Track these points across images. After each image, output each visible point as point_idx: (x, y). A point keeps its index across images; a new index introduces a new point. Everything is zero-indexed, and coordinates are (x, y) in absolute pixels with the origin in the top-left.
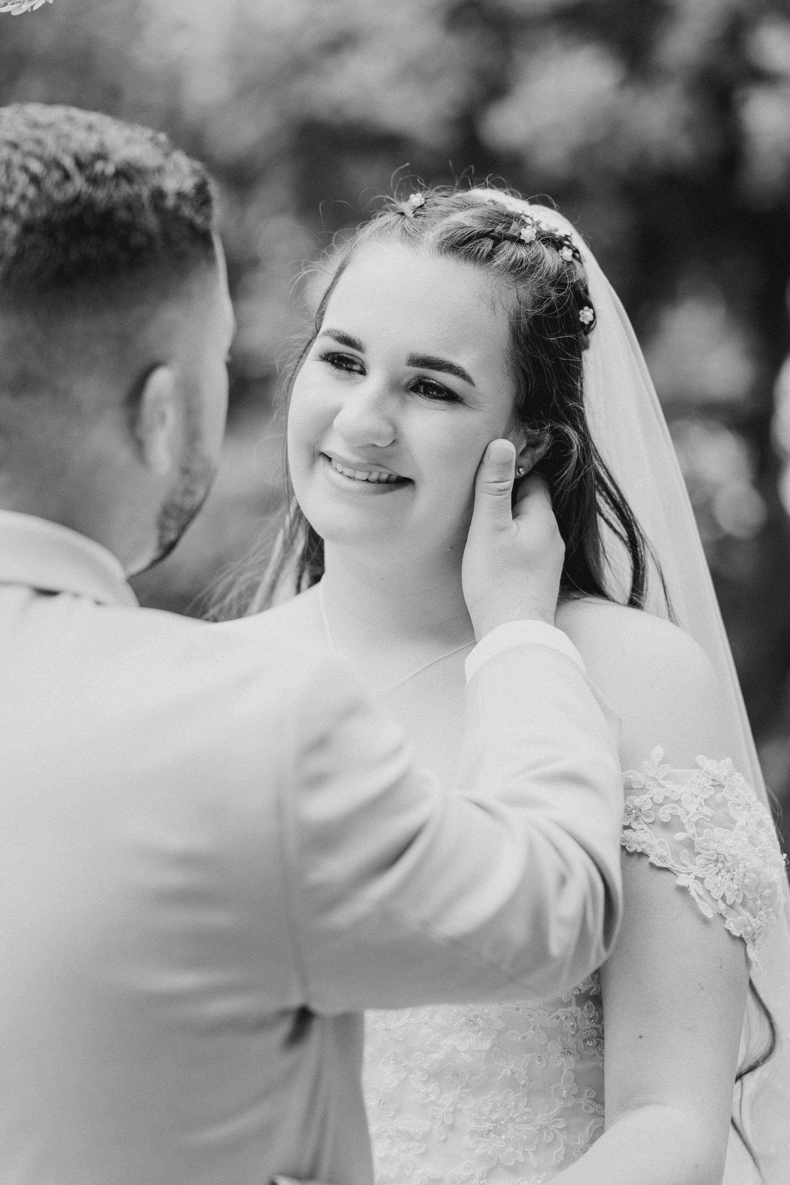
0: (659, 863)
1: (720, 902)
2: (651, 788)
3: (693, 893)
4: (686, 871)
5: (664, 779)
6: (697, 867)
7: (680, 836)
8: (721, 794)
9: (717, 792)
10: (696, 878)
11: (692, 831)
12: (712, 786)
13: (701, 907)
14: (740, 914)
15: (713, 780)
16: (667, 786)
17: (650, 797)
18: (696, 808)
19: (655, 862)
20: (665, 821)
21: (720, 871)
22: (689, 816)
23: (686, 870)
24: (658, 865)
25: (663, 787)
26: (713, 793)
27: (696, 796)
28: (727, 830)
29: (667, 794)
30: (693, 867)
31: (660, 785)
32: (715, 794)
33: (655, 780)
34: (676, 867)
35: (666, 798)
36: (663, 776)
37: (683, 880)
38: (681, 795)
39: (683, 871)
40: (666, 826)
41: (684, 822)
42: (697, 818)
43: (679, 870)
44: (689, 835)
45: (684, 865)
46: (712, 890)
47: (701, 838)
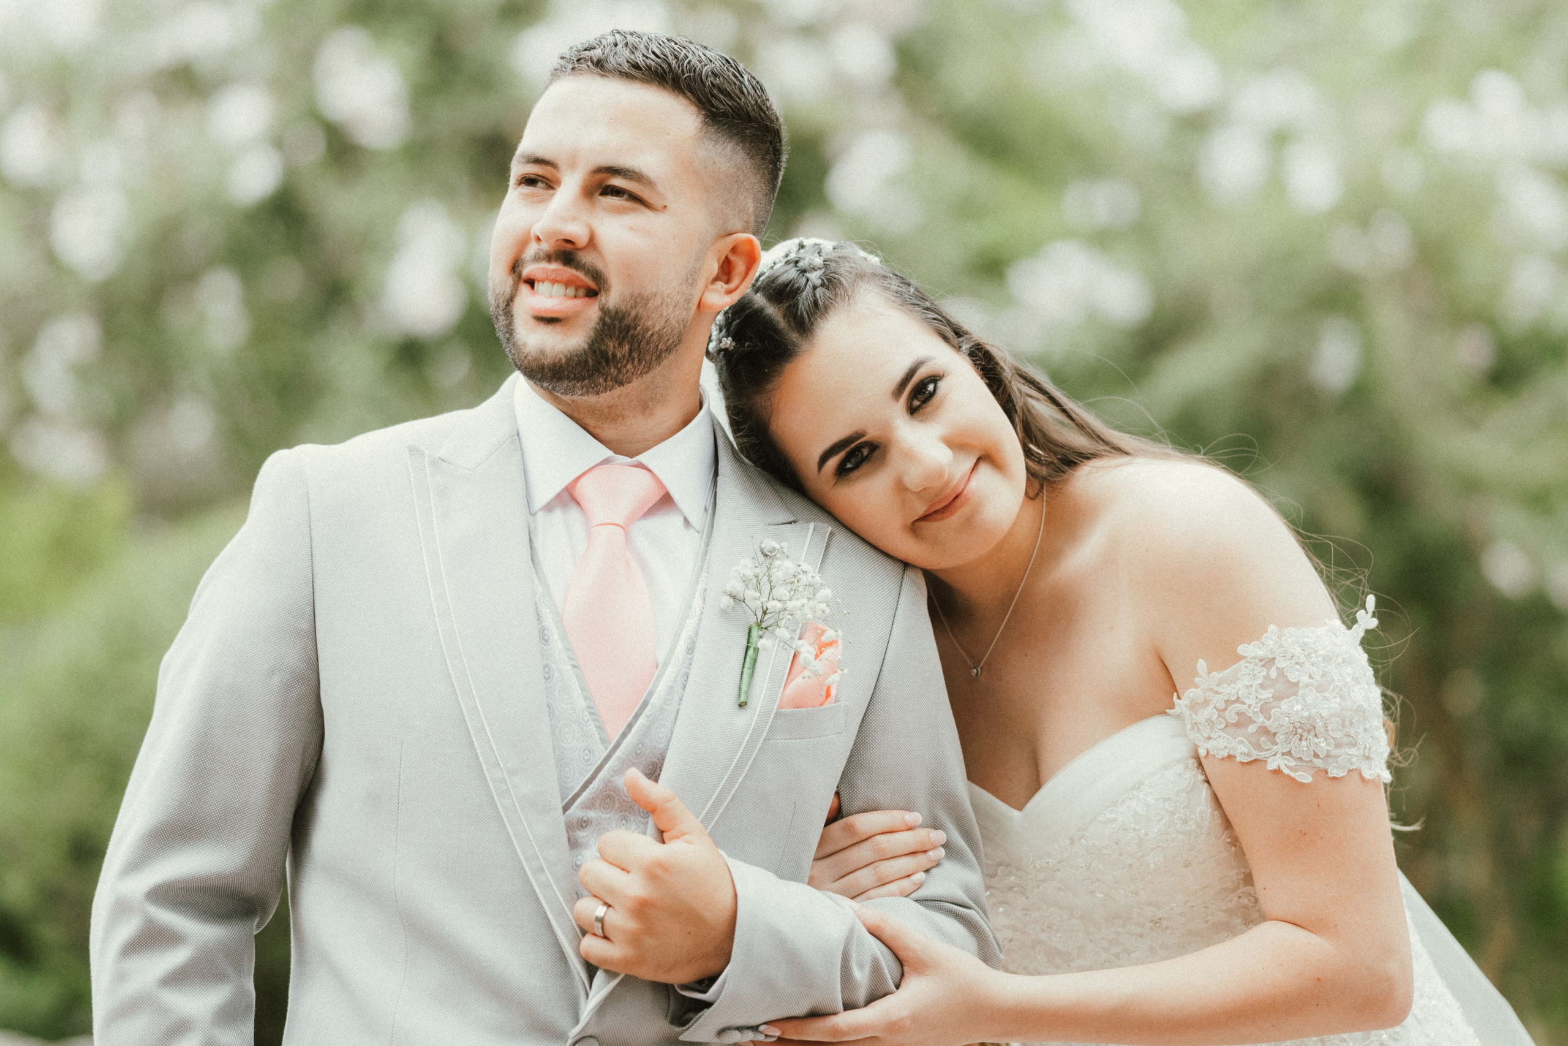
0: (1246, 759)
1: (1315, 760)
2: (1211, 698)
3: (1286, 771)
4: (1271, 754)
5: (1217, 685)
6: (1279, 746)
7: (1252, 729)
8: (1274, 668)
9: (1269, 669)
10: (1283, 754)
11: (1261, 719)
12: (1262, 666)
13: (1298, 779)
14: (1338, 757)
15: (1261, 661)
16: (1222, 691)
17: (1213, 706)
18: (1255, 698)
19: (1242, 761)
20: (1234, 722)
21: (1301, 736)
22: (1252, 707)
23: (1271, 752)
24: (1245, 761)
25: (1220, 693)
26: (1264, 673)
27: (1251, 686)
28: (1292, 698)
29: (1226, 699)
30: (1276, 747)
31: (1217, 693)
32: (1268, 673)
33: (1211, 690)
34: (1262, 755)
35: (1226, 701)
36: (1216, 683)
37: (1272, 765)
38: (1237, 693)
39: (1268, 756)
40: (1237, 725)
41: (1250, 715)
42: (1260, 705)
43: (1266, 756)
44: (1259, 725)
45: (1268, 750)
46: (1302, 756)
47: (1271, 720)
